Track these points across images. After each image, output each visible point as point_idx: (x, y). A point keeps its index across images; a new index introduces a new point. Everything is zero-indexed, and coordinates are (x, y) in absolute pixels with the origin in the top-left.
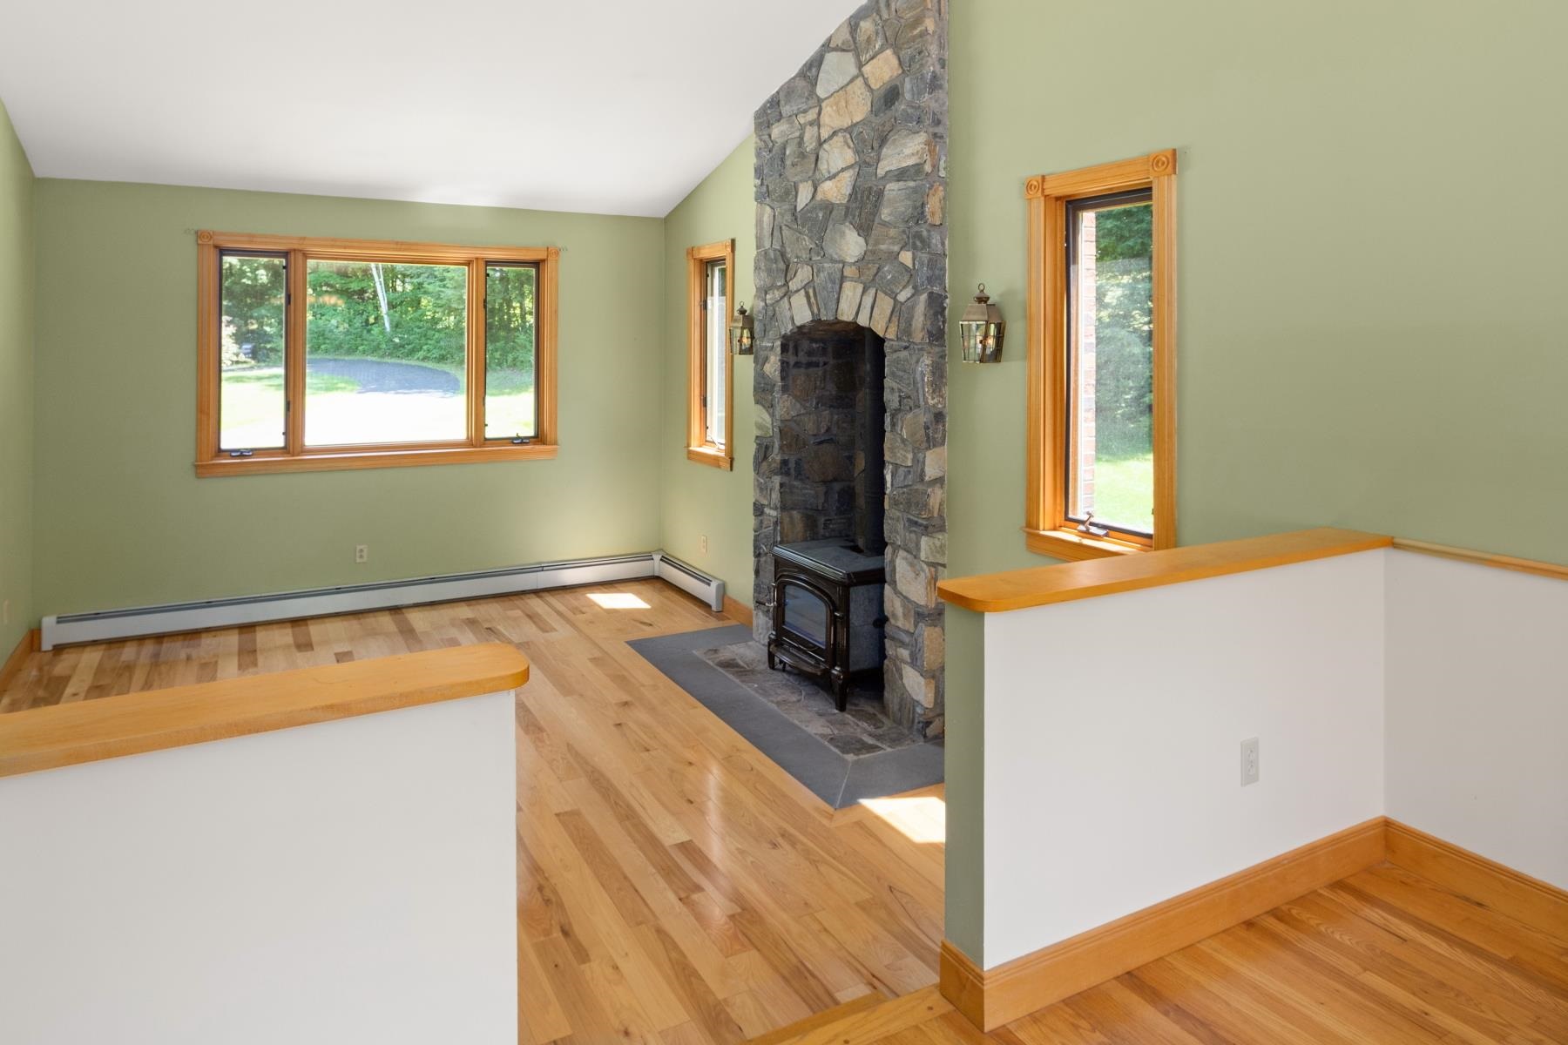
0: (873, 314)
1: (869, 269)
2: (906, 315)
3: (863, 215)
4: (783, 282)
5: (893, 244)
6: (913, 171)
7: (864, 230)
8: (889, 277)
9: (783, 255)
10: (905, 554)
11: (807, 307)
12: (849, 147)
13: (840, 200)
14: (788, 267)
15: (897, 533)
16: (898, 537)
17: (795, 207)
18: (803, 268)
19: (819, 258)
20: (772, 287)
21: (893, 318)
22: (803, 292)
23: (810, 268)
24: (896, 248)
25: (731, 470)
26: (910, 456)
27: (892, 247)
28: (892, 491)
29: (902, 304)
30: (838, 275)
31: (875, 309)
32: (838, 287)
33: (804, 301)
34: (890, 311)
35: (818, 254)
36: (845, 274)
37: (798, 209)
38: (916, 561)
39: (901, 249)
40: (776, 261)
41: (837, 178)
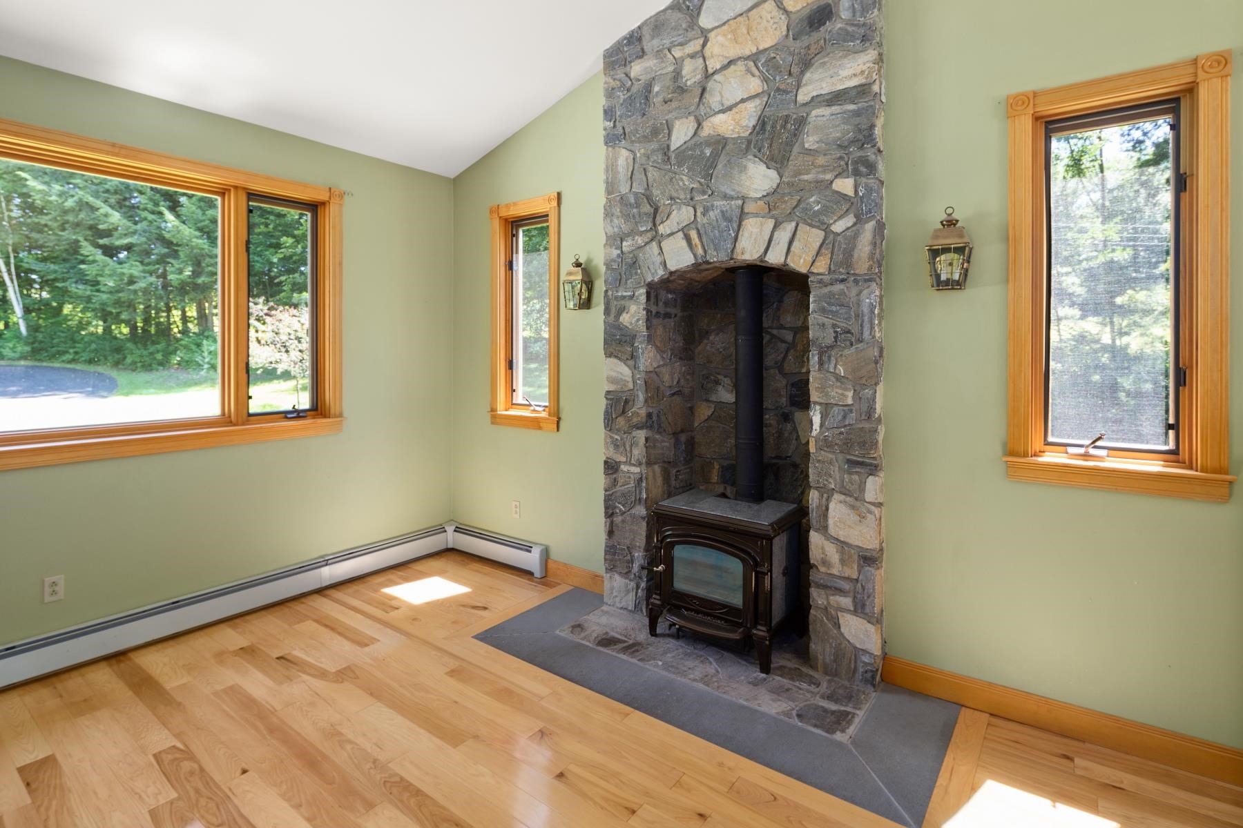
0: (793, 249)
1: (785, 202)
2: (843, 246)
3: (775, 146)
4: (650, 225)
5: (824, 172)
6: (854, 93)
7: (777, 161)
8: (816, 208)
9: (649, 198)
10: (842, 497)
11: (687, 249)
12: (753, 75)
13: (738, 133)
14: (656, 210)
15: (830, 476)
16: (830, 480)
17: (668, 147)
18: (679, 209)
19: (706, 197)
20: (632, 233)
21: (823, 250)
22: (681, 234)
23: (691, 210)
24: (829, 176)
25: (558, 430)
26: (850, 394)
27: (821, 176)
28: (821, 432)
29: (838, 234)
30: (737, 212)
31: (796, 244)
32: (735, 226)
33: (684, 243)
34: (818, 244)
35: (704, 193)
36: (746, 210)
37: (672, 148)
38: (858, 504)
39: (836, 177)
40: (638, 205)
41: (735, 110)
